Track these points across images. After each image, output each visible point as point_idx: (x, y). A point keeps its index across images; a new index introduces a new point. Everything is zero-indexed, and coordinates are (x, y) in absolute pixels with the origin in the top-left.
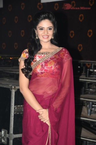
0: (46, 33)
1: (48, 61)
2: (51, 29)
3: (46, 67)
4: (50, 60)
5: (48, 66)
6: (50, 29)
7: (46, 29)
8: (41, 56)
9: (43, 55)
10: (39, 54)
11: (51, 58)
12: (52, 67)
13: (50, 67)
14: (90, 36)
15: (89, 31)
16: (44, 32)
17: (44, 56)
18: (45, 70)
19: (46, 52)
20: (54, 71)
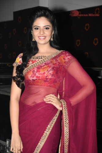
0: (42, 33)
1: (41, 67)
2: (49, 28)
3: (38, 73)
4: (44, 66)
5: (40, 72)
6: (47, 28)
7: (42, 28)
8: (35, 60)
10: (33, 58)
11: (45, 63)
12: (44, 73)
13: (42, 73)
14: (96, 45)
15: (95, 40)
16: (40, 32)
17: (38, 60)
18: (37, 77)
19: (42, 56)
20: (47, 78)
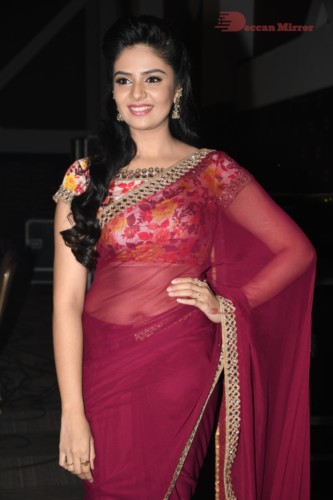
2: (159, 80)
6: (153, 80)
7: (137, 78)
8: (132, 183)
9: (137, 182)
10: (124, 177)
11: (165, 192)
16: (132, 93)
19: (151, 170)
20: (175, 237)
